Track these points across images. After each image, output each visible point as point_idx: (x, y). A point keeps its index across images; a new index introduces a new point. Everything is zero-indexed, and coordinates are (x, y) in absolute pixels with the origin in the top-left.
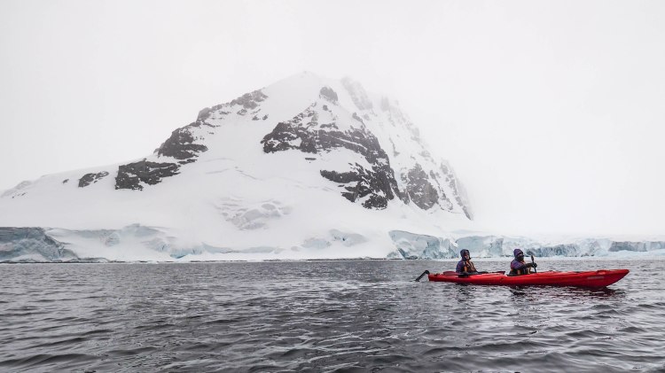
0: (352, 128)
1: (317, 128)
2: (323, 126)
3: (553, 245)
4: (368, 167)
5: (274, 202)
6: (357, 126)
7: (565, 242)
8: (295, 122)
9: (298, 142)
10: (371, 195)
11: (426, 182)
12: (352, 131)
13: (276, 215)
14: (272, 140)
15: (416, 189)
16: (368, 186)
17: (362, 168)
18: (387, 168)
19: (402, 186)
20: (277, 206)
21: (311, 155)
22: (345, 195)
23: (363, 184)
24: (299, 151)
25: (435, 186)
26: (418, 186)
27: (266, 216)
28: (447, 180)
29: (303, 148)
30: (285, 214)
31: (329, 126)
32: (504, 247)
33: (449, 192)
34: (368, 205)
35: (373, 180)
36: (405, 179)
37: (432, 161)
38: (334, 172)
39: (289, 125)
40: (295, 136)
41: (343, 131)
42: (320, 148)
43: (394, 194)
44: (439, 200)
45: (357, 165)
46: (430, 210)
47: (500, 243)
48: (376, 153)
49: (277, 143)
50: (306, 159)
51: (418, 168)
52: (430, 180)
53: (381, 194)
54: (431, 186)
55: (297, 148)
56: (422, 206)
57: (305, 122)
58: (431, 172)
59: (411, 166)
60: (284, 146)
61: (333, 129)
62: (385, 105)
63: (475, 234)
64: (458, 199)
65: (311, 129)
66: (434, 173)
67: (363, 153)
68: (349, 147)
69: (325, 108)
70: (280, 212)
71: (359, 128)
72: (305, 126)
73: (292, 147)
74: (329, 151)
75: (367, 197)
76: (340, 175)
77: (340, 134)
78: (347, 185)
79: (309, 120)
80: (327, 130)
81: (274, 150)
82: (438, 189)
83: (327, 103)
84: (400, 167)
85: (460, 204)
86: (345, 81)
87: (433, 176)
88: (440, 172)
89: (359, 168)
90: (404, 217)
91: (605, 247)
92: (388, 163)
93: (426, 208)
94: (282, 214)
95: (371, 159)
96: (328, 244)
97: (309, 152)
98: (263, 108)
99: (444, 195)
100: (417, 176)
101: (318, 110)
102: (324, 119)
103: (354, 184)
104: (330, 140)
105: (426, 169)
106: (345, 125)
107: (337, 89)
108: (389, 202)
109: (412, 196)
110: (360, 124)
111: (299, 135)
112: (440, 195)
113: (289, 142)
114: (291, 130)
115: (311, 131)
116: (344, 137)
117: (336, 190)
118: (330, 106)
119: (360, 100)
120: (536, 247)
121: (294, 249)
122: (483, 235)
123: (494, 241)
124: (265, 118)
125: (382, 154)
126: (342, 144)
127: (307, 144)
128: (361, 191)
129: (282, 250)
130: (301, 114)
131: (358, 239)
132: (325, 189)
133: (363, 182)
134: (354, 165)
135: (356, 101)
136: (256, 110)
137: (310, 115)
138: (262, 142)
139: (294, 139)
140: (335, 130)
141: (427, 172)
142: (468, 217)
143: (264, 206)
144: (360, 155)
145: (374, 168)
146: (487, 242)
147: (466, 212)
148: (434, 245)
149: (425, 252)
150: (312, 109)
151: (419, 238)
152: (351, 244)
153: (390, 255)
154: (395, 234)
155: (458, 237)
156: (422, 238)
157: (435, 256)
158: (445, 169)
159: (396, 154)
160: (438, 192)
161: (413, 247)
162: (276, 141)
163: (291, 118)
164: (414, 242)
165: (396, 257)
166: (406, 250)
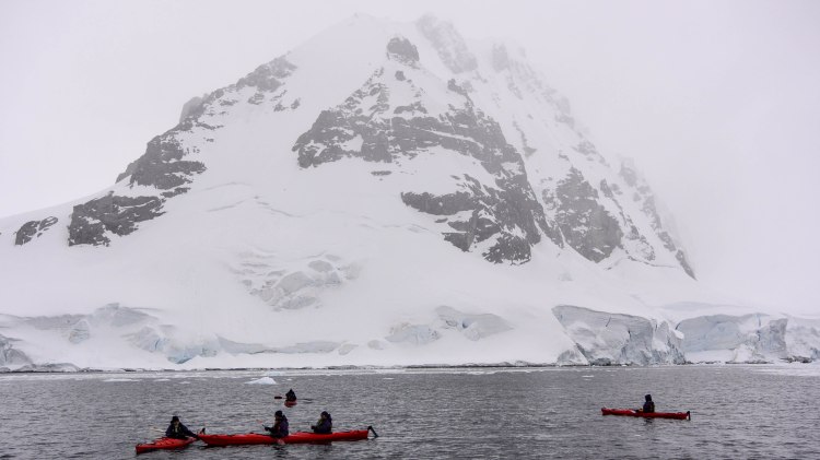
0: (452, 108)
1: (389, 115)
2: (399, 110)
4: (488, 180)
5: (328, 257)
6: (459, 103)
8: (348, 107)
9: (356, 144)
10: (499, 235)
11: (593, 205)
12: (452, 114)
13: (335, 281)
14: (312, 143)
15: (574, 220)
16: (493, 218)
17: (477, 182)
18: (522, 180)
19: (550, 215)
20: (335, 265)
21: (382, 166)
22: (449, 238)
23: (483, 214)
24: (360, 160)
25: (613, 211)
26: (579, 215)
27: (318, 283)
28: (636, 198)
29: (367, 153)
30: (348, 278)
31: (410, 109)
32: (789, 339)
33: (644, 225)
34: (495, 256)
35: (501, 207)
36: (549, 200)
37: (602, 161)
38: (426, 194)
39: (339, 113)
40: (351, 132)
41: (436, 116)
42: (396, 151)
43: (541, 232)
44: (624, 241)
45: (468, 178)
46: (605, 262)
47: (779, 329)
48: (498, 152)
49: (321, 148)
50: (374, 173)
51: (575, 176)
52: (603, 201)
53: (517, 232)
54: (604, 213)
55: (357, 154)
56: (588, 254)
57: (366, 105)
58: (603, 183)
59: (562, 174)
60: (334, 154)
61: (419, 114)
62: (501, 60)
63: (710, 313)
64: (663, 236)
65: (378, 118)
66: (609, 183)
67: (477, 156)
68: (449, 144)
69: (400, 76)
70: (341, 275)
71: (463, 107)
72: (366, 113)
73: (349, 154)
74: (413, 156)
75: (492, 241)
76: (439, 199)
77: (431, 122)
78: (453, 218)
79: (373, 101)
80: (407, 116)
81: (317, 162)
82: (619, 218)
83: (401, 67)
84: (543, 177)
85: (671, 247)
86: (424, 24)
87: (607, 191)
88: (623, 186)
89: (472, 183)
90: (567, 278)
92: (523, 170)
93: (597, 258)
94: (344, 280)
95: (492, 166)
96: (436, 335)
97: (378, 160)
98: (291, 87)
99: (634, 230)
100: (575, 190)
101: (388, 80)
102: (399, 96)
103: (465, 216)
104: (414, 134)
105: (592, 177)
106: (439, 104)
107: (416, 39)
108: (534, 249)
109: (569, 235)
110: (465, 100)
111: (358, 130)
112: (626, 230)
113: (342, 145)
114: (342, 122)
115: (379, 121)
116: (440, 127)
117: (433, 229)
118: (408, 72)
119: (454, 56)
121: (374, 345)
122: (739, 313)
123: (765, 325)
124: (296, 105)
125: (510, 154)
126: (436, 141)
127: (373, 146)
128: (480, 230)
129: (352, 347)
130: (359, 92)
131: (490, 325)
132: (414, 229)
133: (482, 212)
134: (463, 180)
135: (445, 56)
136: (279, 91)
137: (373, 92)
138: (294, 149)
139: (349, 138)
140: (421, 115)
141: (594, 185)
142: (691, 273)
143: (311, 265)
144: (471, 158)
145: (500, 183)
146: (749, 328)
147: (684, 264)
148: (642, 335)
149: (624, 350)
150: (376, 80)
151: (610, 320)
152: (480, 336)
153: (562, 357)
154: (564, 314)
155: (679, 317)
156: (617, 321)
157: (647, 359)
158: (629, 176)
159: (530, 151)
160: (621, 224)
161: (601, 341)
162: (319, 145)
163: (342, 101)
164: (603, 328)
165: (575, 361)
166: (587, 346)
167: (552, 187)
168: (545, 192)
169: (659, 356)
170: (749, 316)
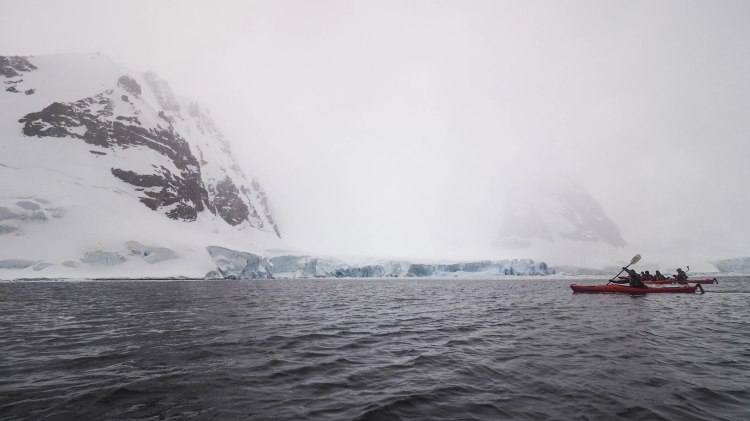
0: (159, 127)
1: (112, 119)
2: (120, 118)
3: (361, 266)
4: (176, 172)
5: (37, 200)
6: (165, 126)
7: (372, 264)
8: (79, 106)
9: (82, 130)
10: (178, 203)
11: (236, 197)
12: (158, 130)
13: (41, 217)
14: (40, 120)
15: (224, 203)
16: (176, 194)
17: (168, 171)
18: (197, 176)
19: (211, 198)
20: (43, 207)
21: (100, 148)
22: (143, 200)
23: (169, 190)
24: (82, 141)
25: (246, 201)
26: (227, 200)
27: (24, 218)
28: (258, 197)
29: (88, 138)
30: (54, 216)
31: (129, 119)
32: (317, 268)
33: (260, 210)
34: (173, 215)
35: (182, 188)
36: (212, 190)
37: (243, 176)
38: (131, 172)
39: (70, 108)
40: (78, 122)
41: (147, 128)
42: (113, 142)
43: (204, 205)
44: (249, 217)
45: (163, 168)
46: (238, 226)
47: (314, 263)
48: (185, 158)
49: (48, 126)
50: (92, 152)
51: (228, 181)
52: (241, 195)
53: (190, 203)
54: (241, 202)
55: (79, 137)
56: (229, 220)
57: (94, 109)
58: (242, 187)
59: (221, 178)
60: (60, 133)
61: (134, 124)
62: (194, 111)
63: (286, 254)
64: (269, 217)
65: (102, 118)
66: (246, 187)
67: (171, 156)
68: (152, 146)
69: (125, 99)
70: (47, 213)
71: (166, 128)
72: (93, 113)
73: (73, 135)
74: (126, 148)
75: (174, 206)
76: (140, 177)
77: (143, 131)
78: (148, 190)
79: (102, 107)
80: (126, 123)
81: (42, 134)
82: (248, 205)
83: (127, 94)
84: (210, 177)
85: (271, 222)
86: (148, 76)
87: (244, 191)
88: (251, 188)
89: (165, 172)
90: (217, 232)
91: (405, 269)
92: (199, 170)
93: (234, 224)
94: (50, 217)
95: (180, 165)
96: (123, 259)
97: (96, 144)
98: (27, 79)
99: (255, 212)
100: (227, 189)
101: (116, 98)
102: (121, 110)
103: (158, 189)
104: (129, 135)
105: (237, 182)
106: (149, 122)
107: (140, 81)
108: (199, 214)
109: (220, 210)
110: (168, 125)
111: (84, 122)
112: (251, 211)
113: (68, 129)
114: (72, 114)
115: (103, 121)
116: (148, 135)
117: (132, 195)
118: (131, 98)
119: (165, 100)
120: (345, 268)
121: (69, 264)
122: (299, 255)
123: (309, 260)
124: (30, 92)
125: (193, 161)
126: (144, 142)
127: (94, 135)
128: (166, 199)
129: (48, 265)
130: (90, 99)
131: (165, 255)
132: (117, 192)
133: (169, 189)
134: (160, 169)
135: (160, 99)
136: (14, 79)
137: (102, 102)
138: (21, 121)
139: (75, 125)
140: (137, 125)
141: (238, 186)
142: (279, 236)
143: (19, 204)
144: (167, 157)
145: (183, 174)
146: (302, 262)
147: (277, 231)
148: (254, 264)
149: (243, 271)
150: (105, 96)
151: (238, 255)
152: (157, 261)
153: (209, 275)
154: (212, 250)
155: (272, 256)
156: (242, 256)
157: (254, 276)
158: (256, 186)
159: (204, 163)
160: (249, 208)
161: (232, 266)
162: (45, 123)
163: (74, 100)
164: (233, 260)
165: (216, 277)
166: (224, 269)
167: (214, 184)
168: (209, 186)
169: (261, 275)
170: (302, 257)
